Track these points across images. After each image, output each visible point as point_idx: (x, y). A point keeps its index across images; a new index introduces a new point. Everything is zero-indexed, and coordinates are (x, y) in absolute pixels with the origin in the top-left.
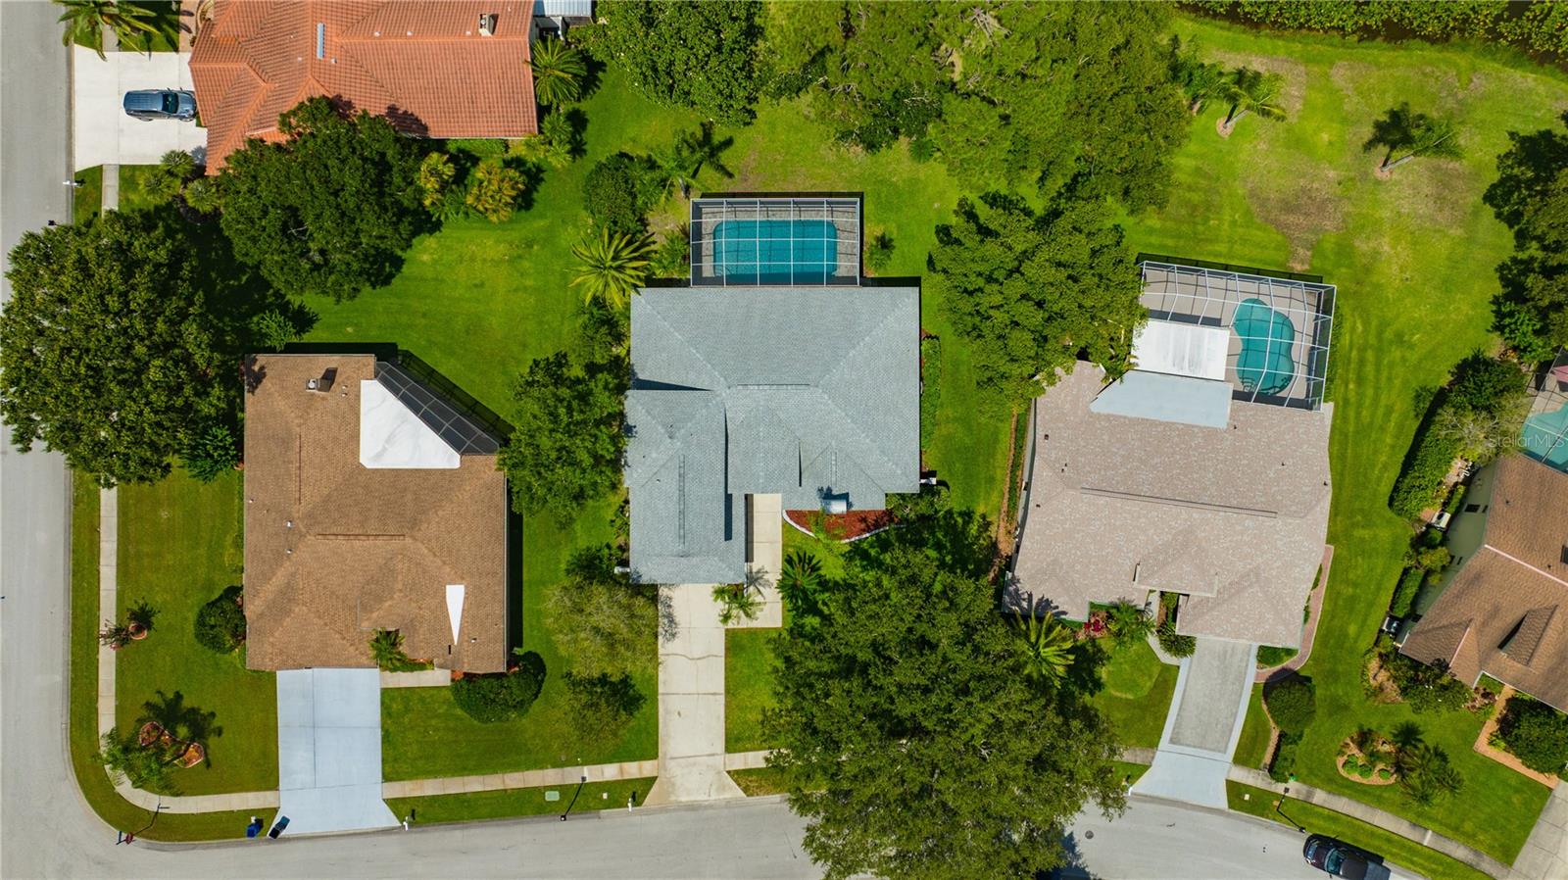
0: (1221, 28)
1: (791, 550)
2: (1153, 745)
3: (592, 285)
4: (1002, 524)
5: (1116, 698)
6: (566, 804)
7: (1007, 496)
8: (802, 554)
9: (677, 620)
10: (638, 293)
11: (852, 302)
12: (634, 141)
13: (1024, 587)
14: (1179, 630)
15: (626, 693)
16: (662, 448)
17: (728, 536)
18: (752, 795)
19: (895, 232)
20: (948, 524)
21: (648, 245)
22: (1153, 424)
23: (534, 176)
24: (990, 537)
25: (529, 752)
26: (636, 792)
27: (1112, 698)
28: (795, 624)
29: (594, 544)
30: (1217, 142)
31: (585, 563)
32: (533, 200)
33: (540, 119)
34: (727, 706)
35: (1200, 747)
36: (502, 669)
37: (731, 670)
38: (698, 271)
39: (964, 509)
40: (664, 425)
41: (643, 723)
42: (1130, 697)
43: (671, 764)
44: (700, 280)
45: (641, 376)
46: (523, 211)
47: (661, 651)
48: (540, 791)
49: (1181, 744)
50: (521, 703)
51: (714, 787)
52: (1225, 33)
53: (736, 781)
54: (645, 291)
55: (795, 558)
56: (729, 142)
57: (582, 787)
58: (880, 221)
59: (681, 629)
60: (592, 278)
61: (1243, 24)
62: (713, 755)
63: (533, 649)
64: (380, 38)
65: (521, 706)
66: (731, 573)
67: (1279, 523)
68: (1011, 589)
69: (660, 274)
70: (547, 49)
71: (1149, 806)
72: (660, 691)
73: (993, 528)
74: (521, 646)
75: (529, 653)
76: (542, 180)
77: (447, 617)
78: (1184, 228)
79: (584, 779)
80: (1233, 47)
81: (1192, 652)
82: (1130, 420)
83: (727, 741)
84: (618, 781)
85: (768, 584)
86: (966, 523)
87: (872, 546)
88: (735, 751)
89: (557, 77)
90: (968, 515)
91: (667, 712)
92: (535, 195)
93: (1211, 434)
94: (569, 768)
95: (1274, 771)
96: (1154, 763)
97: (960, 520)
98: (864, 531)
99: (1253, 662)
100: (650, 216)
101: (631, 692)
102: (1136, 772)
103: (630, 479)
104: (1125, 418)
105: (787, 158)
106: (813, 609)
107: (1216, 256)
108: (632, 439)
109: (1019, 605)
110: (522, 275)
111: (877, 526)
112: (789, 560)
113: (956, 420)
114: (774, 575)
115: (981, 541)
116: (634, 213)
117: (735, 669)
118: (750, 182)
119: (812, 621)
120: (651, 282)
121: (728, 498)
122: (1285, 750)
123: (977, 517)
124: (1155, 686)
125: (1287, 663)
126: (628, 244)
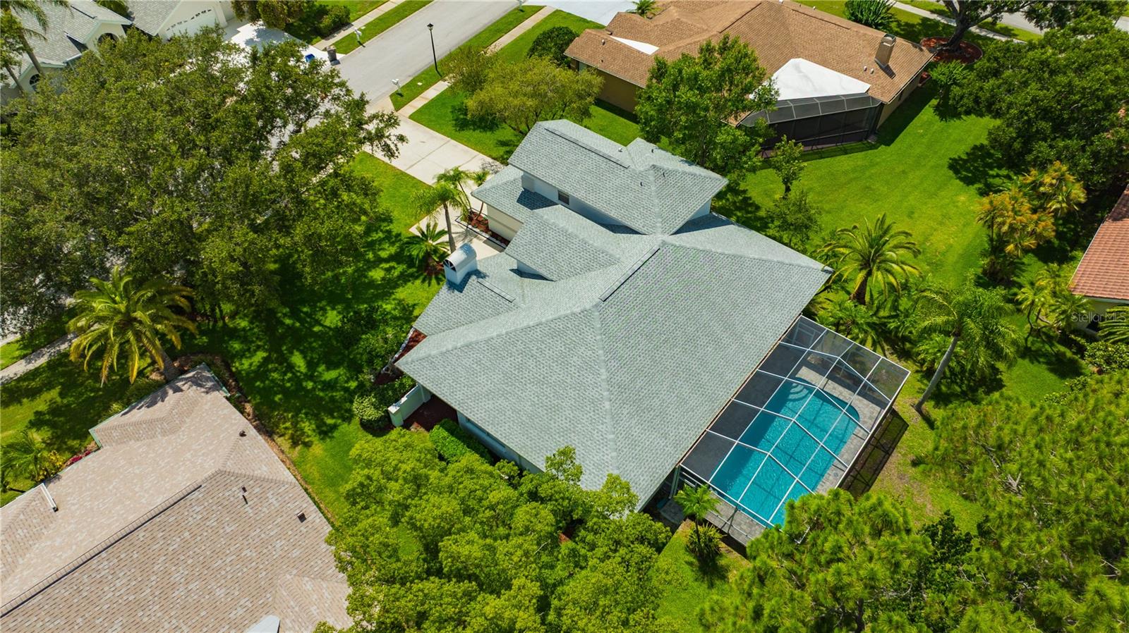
10: (826, 272)
13: (195, 392)
24: (281, 436)
26: (401, 98)
27: (8, 425)
36: (566, 52)
41: (442, 123)
47: (479, 156)
57: (439, 77)
68: (209, 384)
72: (453, 141)
73: (286, 444)
77: (636, 39)
84: (420, 94)
86: (321, 425)
91: (433, 137)
109: (187, 380)
117: (413, 187)
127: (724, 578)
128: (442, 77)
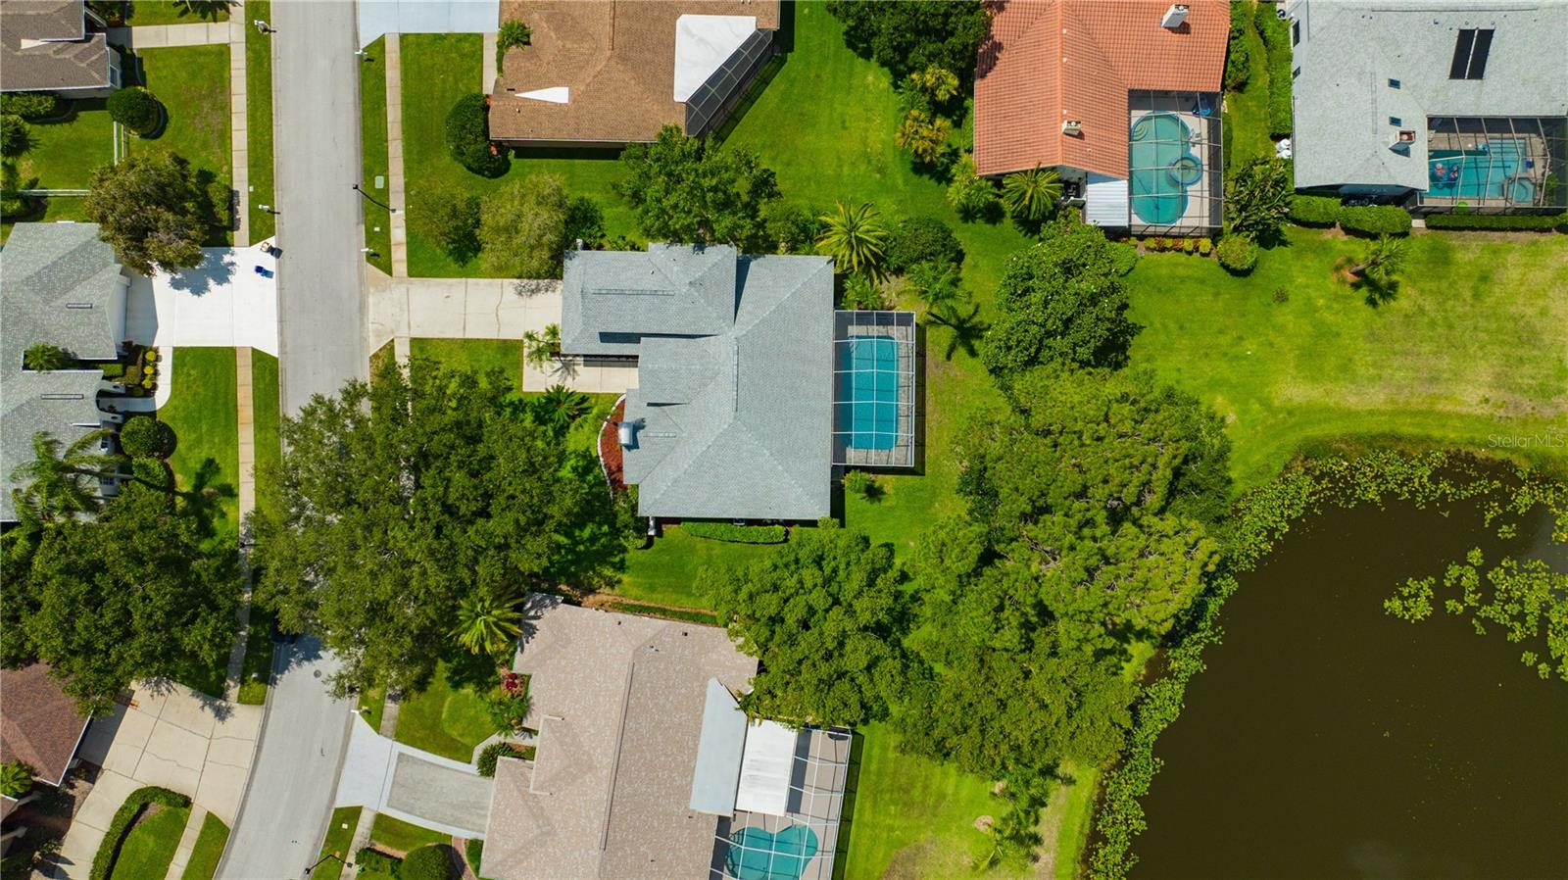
0: (1083, 825)
1: (593, 401)
2: (398, 737)
3: (837, 222)
4: (611, 598)
5: (444, 702)
6: (372, 194)
7: (636, 603)
8: (588, 411)
9: (534, 296)
10: (829, 263)
11: (816, 456)
12: (975, 266)
13: (548, 613)
14: (502, 761)
15: (470, 250)
16: (682, 276)
17: (606, 337)
18: (371, 361)
19: (888, 504)
20: (614, 548)
21: (879, 277)
22: (696, 737)
23: (943, 176)
24: (600, 588)
25: (420, 162)
26: (379, 258)
27: (443, 699)
28: (526, 404)
29: (606, 224)
30: (970, 814)
31: (588, 215)
32: (921, 175)
33: (989, 178)
34: (453, 341)
35: (393, 782)
36: (492, 136)
37: (485, 345)
38: (850, 321)
39: (628, 564)
40: (702, 278)
41: (441, 264)
42: (444, 716)
43: (403, 288)
44: (841, 322)
45: (753, 264)
46: (911, 166)
47: (506, 281)
48: (384, 171)
49: (397, 764)
50: (462, 154)
51: (380, 327)
52: (1077, 829)
53: (384, 347)
54: (831, 270)
55: (585, 405)
56: (973, 353)
57: (385, 208)
58: (897, 491)
59: (526, 301)
61: (1087, 847)
62: (409, 327)
63: (513, 167)
64: (1062, 34)
65: (459, 153)
66: (570, 342)
67: (596, 853)
68: (548, 601)
69: (845, 288)
70: (1053, 182)
71: (341, 731)
72: (469, 280)
73: (608, 590)
74: (516, 156)
75: (509, 164)
76: (940, 183)
77: (540, 87)
78: (887, 782)
79: (394, 210)
80: (1063, 836)
81: (483, 774)
82: (700, 716)
83: (421, 340)
84: (390, 241)
85: (563, 379)
86: (613, 565)
87: (595, 477)
88: (412, 347)
89: (1025, 192)
90: (621, 567)
91: (451, 286)
92: (926, 177)
93: (685, 793)
94: (403, 198)
95: (367, 854)
96: (381, 737)
97: (617, 559)
98: (609, 468)
99: (471, 835)
100: (904, 278)
101: (470, 254)
102: (374, 717)
103: (657, 249)
104: (703, 711)
105: (958, 407)
106: (538, 422)
107: (860, 810)
108: (691, 250)
109: (531, 608)
110: (853, 163)
112: (584, 399)
114: (572, 385)
115: (596, 579)
116: (905, 261)
117: (487, 349)
118: (935, 371)
120: (839, 280)
121: (637, 338)
122: (386, 863)
123: (619, 576)
124: (453, 740)
125: (469, 868)
126: (874, 254)
127: (883, 493)
128: (387, 207)
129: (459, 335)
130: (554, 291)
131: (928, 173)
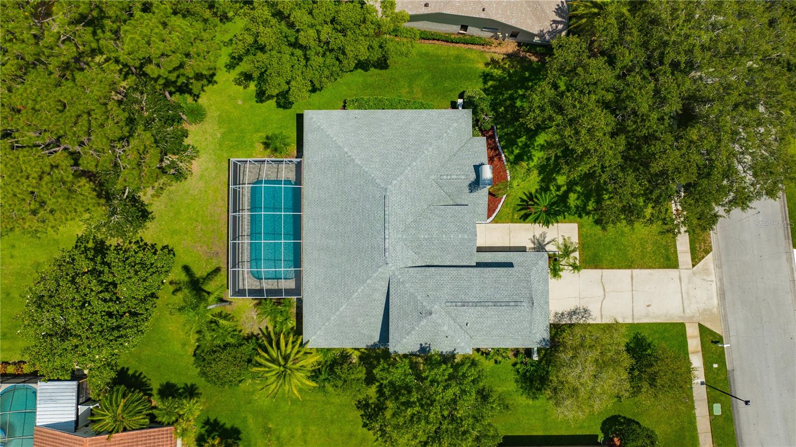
1: (516, 216)
3: (300, 381)
4: (493, 50)
6: (722, 398)
7: (470, 46)
8: (519, 207)
9: (573, 308)
10: (307, 343)
11: (316, 164)
12: (184, 345)
13: (547, 26)
15: (635, 347)
16: (439, 321)
17: (510, 265)
18: (711, 247)
19: (260, 134)
20: (493, 93)
21: (269, 333)
24: (503, 59)
25: (682, 429)
28: (575, 213)
29: (512, 376)
31: (528, 384)
32: (232, 428)
33: (160, 424)
34: (641, 267)
37: (613, 264)
38: (289, 292)
39: (481, 79)
40: (420, 319)
41: (657, 335)
43: (688, 312)
44: (297, 291)
45: (376, 339)
46: (241, 436)
47: (598, 321)
48: (713, 419)
50: (649, 437)
51: (705, 277)
53: (700, 260)
54: (306, 336)
55: (523, 212)
56: (186, 269)
57: (709, 384)
58: (252, 146)
59: (581, 304)
60: (294, 381)
62: (680, 279)
63: (599, 426)
66: (540, 263)
69: (292, 323)
70: (100, 420)
72: (630, 321)
73: (496, 57)
74: (597, 436)
75: (602, 429)
76: (215, 420)
79: (702, 383)
83: (668, 267)
84: (703, 355)
85: (544, 235)
86: (492, 78)
87: (512, 152)
88: (677, 261)
90: (486, 77)
91: (647, 316)
92: (228, 426)
94: (694, 395)
97: (490, 83)
98: (500, 159)
100: (246, 332)
103: (465, 349)
105: (200, 220)
106: (564, 198)
108: (432, 348)
109: (561, 31)
110: (293, 437)
111: (495, 148)
112: (524, 218)
113: (410, 86)
114: (537, 229)
115: (507, 66)
116: (241, 345)
117: (611, 260)
119: (573, 200)
120: (298, 331)
121: (479, 265)
123: (487, 70)
126: (266, 351)
128: (708, 386)
129: (636, 272)
130: (556, 314)
131: (226, 430)
